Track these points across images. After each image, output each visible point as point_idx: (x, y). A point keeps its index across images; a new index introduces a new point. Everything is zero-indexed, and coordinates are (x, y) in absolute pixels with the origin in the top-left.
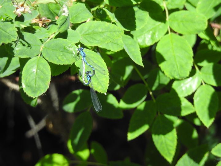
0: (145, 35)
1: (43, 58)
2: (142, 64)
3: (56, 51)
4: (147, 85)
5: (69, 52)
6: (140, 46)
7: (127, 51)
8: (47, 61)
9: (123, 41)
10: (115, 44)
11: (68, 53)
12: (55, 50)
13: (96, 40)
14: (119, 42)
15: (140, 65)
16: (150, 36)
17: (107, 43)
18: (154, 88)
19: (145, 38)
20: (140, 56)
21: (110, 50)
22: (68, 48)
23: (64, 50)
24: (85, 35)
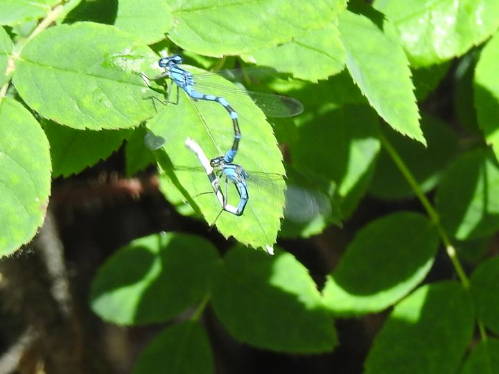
0: (431, 17)
1: (19, 104)
2: (417, 134)
3: (71, 74)
4: (435, 217)
5: (124, 78)
6: (410, 58)
7: (357, 80)
8: (34, 113)
9: (344, 37)
10: (309, 48)
11: (121, 81)
12: (66, 70)
13: (232, 30)
14: (326, 43)
15: (411, 136)
16: (451, 20)
17: (280, 45)
18: (463, 233)
19: (431, 26)
20: (413, 99)
21: (291, 75)
22: (119, 61)
23: (106, 69)
24: (188, 11)
